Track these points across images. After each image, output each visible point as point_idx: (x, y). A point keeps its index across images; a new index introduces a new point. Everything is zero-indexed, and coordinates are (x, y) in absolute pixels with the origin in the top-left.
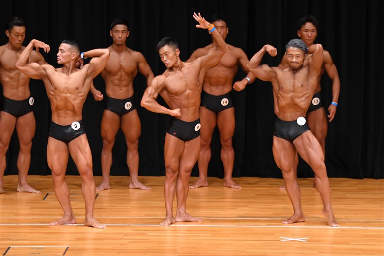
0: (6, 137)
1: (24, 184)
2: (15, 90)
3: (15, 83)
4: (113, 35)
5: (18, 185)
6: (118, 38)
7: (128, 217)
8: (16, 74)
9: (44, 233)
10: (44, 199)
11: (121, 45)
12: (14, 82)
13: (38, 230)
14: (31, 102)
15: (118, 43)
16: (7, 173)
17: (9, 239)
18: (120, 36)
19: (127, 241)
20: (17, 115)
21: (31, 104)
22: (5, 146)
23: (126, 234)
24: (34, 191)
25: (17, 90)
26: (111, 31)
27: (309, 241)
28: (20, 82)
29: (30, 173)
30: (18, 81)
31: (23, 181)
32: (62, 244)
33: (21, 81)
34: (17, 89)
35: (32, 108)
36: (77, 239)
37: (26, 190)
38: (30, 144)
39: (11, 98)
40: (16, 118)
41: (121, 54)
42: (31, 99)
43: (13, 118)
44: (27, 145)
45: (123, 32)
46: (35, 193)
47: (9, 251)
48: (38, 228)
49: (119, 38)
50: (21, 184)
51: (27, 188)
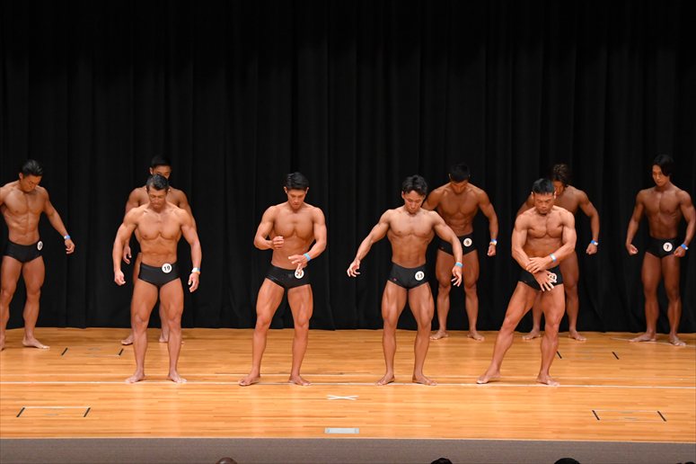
0: (13, 285)
1: (31, 338)
3: (22, 228)
8: (24, 219)
10: (63, 354)
13: (55, 389)
14: (40, 246)
16: (10, 326)
17: (24, 399)
19: (156, 401)
20: (24, 261)
21: (39, 248)
22: (11, 295)
23: (155, 393)
24: (41, 346)
27: (358, 399)
28: (29, 227)
29: (38, 325)
30: (27, 226)
31: (30, 334)
32: (82, 405)
34: (25, 234)
35: (40, 253)
36: (99, 399)
37: (33, 344)
38: (39, 293)
39: (18, 243)
40: (22, 264)
42: (40, 243)
43: (19, 264)
44: (34, 293)
46: (43, 348)
47: (23, 412)
50: (27, 337)
51: (34, 342)
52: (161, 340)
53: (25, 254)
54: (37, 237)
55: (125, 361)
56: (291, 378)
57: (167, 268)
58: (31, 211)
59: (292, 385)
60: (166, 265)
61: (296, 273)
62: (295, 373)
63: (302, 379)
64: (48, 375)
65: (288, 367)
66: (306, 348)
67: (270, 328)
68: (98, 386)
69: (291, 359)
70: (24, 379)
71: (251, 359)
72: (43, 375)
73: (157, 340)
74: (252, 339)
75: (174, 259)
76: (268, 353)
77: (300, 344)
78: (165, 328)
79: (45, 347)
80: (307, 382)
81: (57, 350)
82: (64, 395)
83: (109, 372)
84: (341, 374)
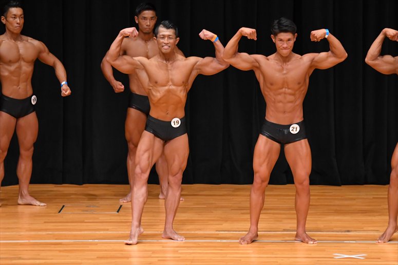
0: (5, 141)
1: (26, 196)
2: (15, 87)
3: (15, 78)
4: (138, 21)
5: (18, 196)
6: (145, 26)
7: (157, 232)
8: (16, 68)
9: (60, 251)
10: (59, 212)
11: (148, 33)
12: (14, 76)
13: (52, 248)
14: (34, 100)
15: (144, 31)
17: (20, 258)
18: (148, 24)
19: (156, 259)
20: (18, 116)
21: (34, 103)
22: (3, 152)
23: (154, 252)
24: (38, 203)
25: (18, 86)
26: (136, 17)
27: (367, 258)
28: (21, 77)
29: (32, 182)
30: (19, 76)
31: (25, 192)
33: (23, 76)
35: (34, 108)
36: (97, 257)
37: (28, 202)
39: (11, 97)
40: (15, 119)
41: (148, 43)
42: (34, 97)
43: (13, 120)
44: (28, 150)
45: (152, 18)
46: (39, 206)
48: (53, 246)
49: (147, 25)
51: (29, 199)
52: (161, 197)
53: (19, 109)
54: (30, 91)
55: (123, 218)
56: (297, 236)
57: (176, 123)
58: (24, 60)
59: (298, 243)
60: (176, 119)
61: (291, 129)
62: (301, 229)
63: (308, 236)
64: (44, 233)
65: (293, 224)
66: (309, 205)
67: (269, 183)
68: (96, 244)
69: (295, 216)
70: (21, 237)
71: (248, 216)
72: (40, 233)
73: (156, 196)
74: (250, 195)
75: (182, 114)
76: (265, 209)
77: (303, 200)
78: (164, 184)
79: (42, 204)
80: (314, 240)
81: (54, 208)
82: (62, 254)
83: (108, 230)
84: (348, 231)
